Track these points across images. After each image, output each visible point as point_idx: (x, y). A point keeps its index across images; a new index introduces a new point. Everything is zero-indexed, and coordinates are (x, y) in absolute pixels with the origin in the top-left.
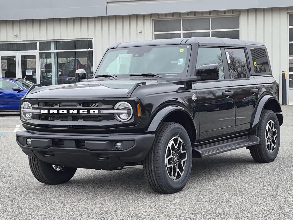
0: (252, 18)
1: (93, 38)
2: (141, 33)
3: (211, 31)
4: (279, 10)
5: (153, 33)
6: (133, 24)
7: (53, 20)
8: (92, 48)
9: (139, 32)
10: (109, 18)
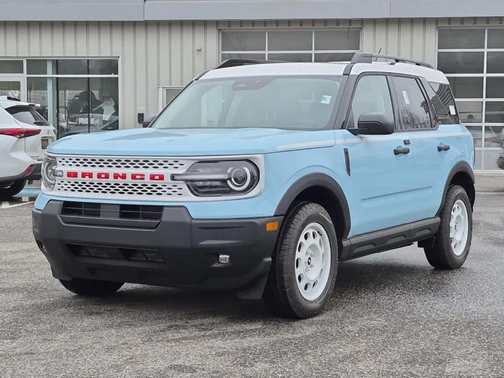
0: (381, 33)
1: (119, 57)
2: (200, 51)
3: (313, 52)
4: (425, 21)
5: (219, 52)
6: (188, 34)
7: (52, 24)
8: (117, 73)
9: (197, 50)
10: (147, 24)
